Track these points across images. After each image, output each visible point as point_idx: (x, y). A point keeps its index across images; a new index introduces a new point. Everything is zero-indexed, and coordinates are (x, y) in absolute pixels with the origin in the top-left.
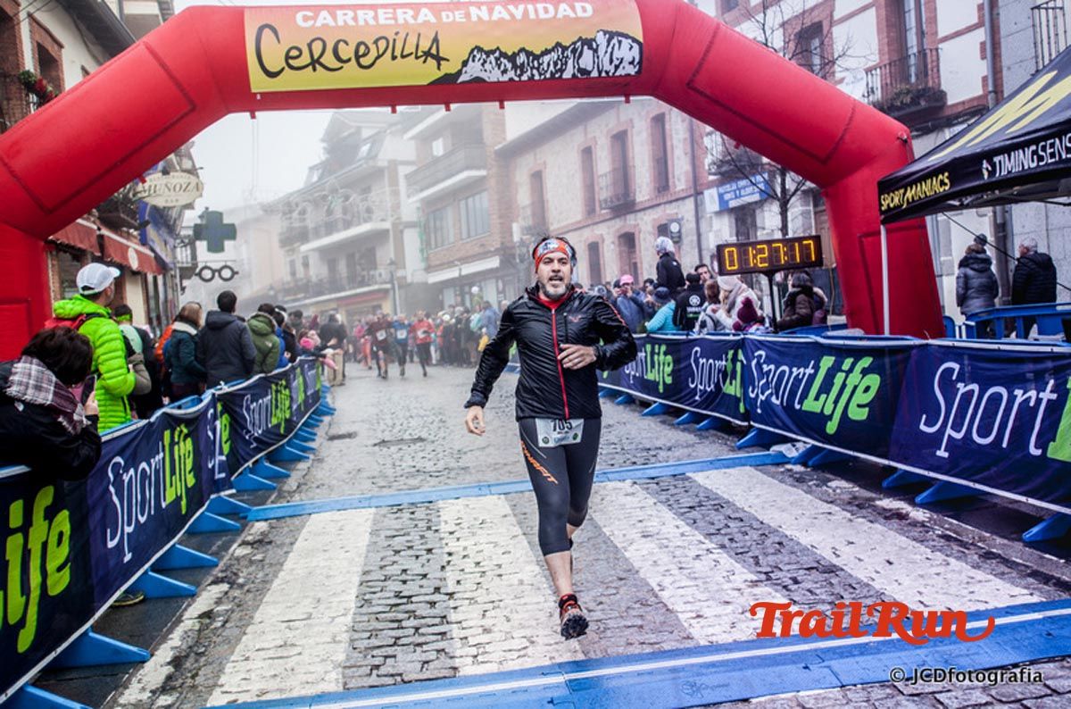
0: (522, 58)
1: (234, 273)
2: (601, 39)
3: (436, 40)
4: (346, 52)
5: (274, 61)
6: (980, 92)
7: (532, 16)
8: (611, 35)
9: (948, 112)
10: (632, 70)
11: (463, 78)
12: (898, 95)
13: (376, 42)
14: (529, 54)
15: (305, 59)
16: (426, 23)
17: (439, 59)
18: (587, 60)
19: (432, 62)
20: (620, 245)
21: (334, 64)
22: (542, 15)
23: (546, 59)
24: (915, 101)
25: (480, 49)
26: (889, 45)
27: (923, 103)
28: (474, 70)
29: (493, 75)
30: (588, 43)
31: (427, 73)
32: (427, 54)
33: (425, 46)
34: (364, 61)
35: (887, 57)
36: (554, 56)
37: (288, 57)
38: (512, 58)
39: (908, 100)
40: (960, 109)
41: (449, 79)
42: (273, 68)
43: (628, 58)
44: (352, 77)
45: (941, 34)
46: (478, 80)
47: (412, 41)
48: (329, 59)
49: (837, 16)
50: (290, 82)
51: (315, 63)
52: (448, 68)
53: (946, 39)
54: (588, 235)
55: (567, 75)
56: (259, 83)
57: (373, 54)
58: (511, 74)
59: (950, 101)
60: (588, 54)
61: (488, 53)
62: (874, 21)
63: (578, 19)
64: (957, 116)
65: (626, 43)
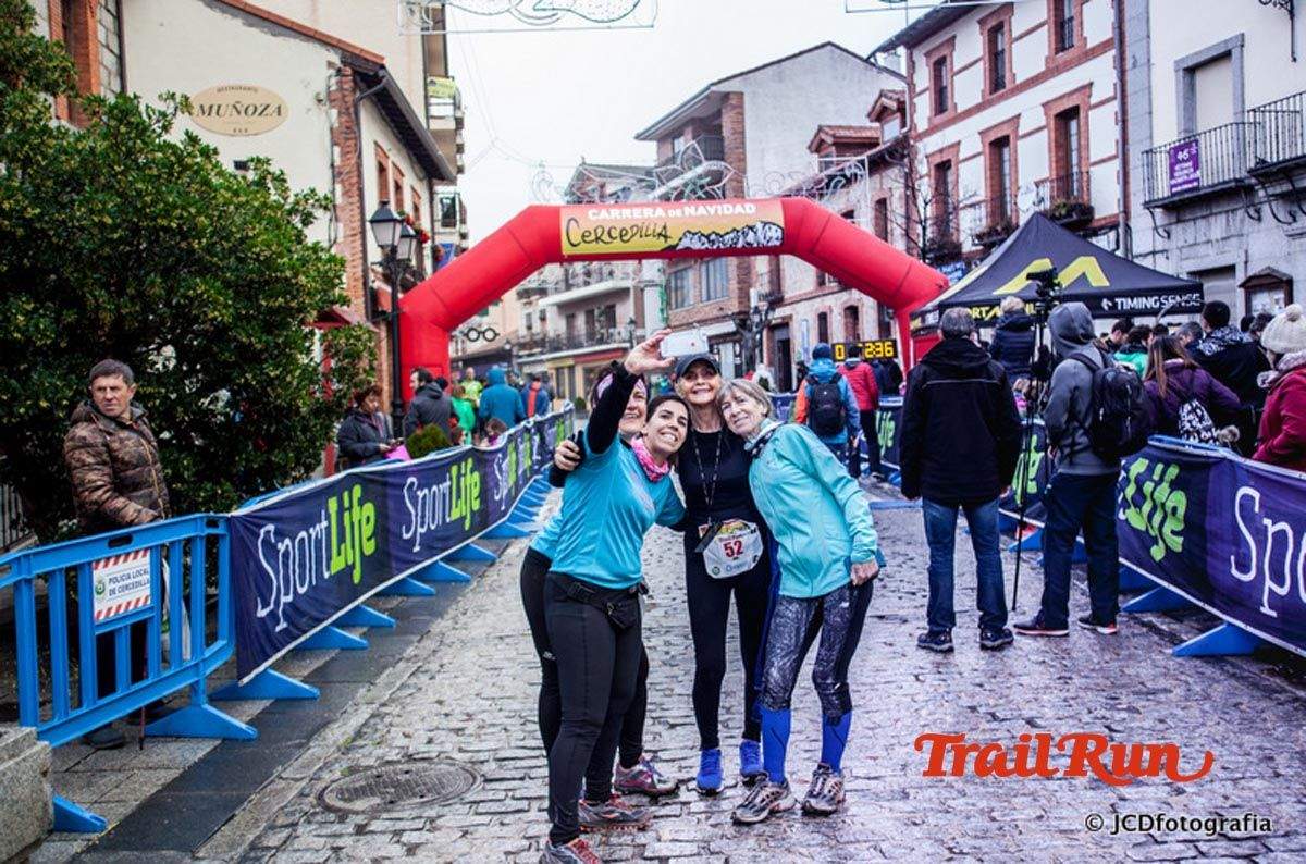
0: (713, 237)
1: (496, 335)
2: (759, 226)
3: (665, 228)
4: (615, 233)
5: (576, 238)
6: (1116, 211)
7: (720, 212)
8: (765, 224)
9: (1095, 224)
10: (778, 243)
11: (680, 247)
12: (1058, 207)
13: (632, 228)
14: (717, 234)
15: (593, 237)
16: (660, 218)
17: (666, 237)
18: (751, 237)
19: (662, 239)
20: (846, 316)
21: (608, 239)
22: (726, 212)
23: (727, 237)
24: (1069, 214)
25: (689, 232)
26: (1057, 162)
27: (1075, 217)
28: (685, 243)
29: (696, 245)
30: (751, 228)
31: (660, 245)
32: (660, 234)
33: (659, 230)
34: (625, 238)
35: (1054, 172)
36: (732, 235)
37: (583, 236)
38: (707, 237)
39: (1064, 212)
40: (1103, 222)
41: (673, 248)
42: (575, 242)
43: (775, 236)
44: (617, 247)
45: (1092, 160)
46: (688, 249)
47: (652, 227)
48: (605, 237)
49: (1021, 133)
50: (584, 249)
51: (598, 239)
52: (671, 242)
53: (1095, 164)
54: (819, 305)
55: (740, 245)
56: (567, 249)
57: (630, 234)
58: (707, 245)
59: (1097, 216)
60: (751, 234)
61: (694, 234)
62: (1046, 139)
63: (746, 215)
64: (1101, 228)
65: (774, 228)
